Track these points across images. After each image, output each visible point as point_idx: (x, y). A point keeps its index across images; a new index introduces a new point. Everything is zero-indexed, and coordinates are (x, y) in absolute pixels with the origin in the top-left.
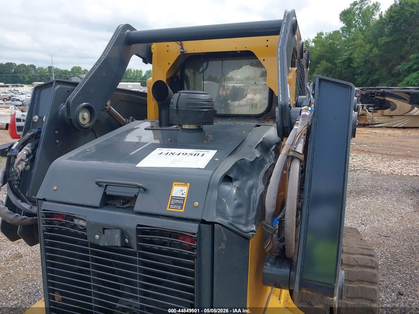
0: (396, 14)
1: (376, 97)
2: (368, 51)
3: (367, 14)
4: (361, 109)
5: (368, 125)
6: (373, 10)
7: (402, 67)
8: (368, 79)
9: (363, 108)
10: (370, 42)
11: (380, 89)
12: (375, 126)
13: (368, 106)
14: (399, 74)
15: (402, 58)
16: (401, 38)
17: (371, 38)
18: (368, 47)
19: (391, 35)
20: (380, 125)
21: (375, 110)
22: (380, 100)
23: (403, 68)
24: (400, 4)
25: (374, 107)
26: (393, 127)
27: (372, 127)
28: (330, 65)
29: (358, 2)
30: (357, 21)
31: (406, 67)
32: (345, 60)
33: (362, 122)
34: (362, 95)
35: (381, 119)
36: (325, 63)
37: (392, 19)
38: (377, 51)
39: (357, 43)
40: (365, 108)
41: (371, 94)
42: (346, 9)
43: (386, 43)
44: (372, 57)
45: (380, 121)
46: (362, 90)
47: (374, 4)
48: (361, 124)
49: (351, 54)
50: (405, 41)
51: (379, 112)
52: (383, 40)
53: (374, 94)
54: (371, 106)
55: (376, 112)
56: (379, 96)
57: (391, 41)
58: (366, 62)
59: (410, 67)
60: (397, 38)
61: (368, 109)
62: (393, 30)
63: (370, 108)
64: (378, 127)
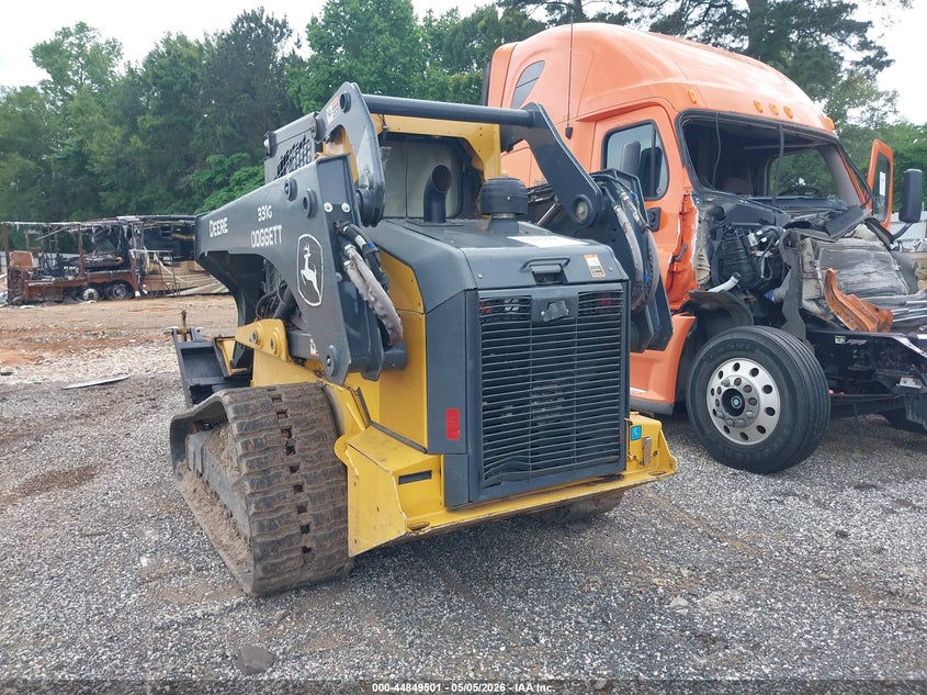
0: (164, 72)
1: (174, 235)
2: (119, 141)
3: (98, 61)
4: (148, 260)
5: (168, 292)
6: (109, 54)
7: (196, 177)
8: (129, 200)
9: (151, 258)
10: (118, 122)
11: (178, 219)
12: (182, 293)
13: (162, 255)
14: (190, 192)
15: (190, 161)
16: (182, 122)
17: (120, 113)
18: (118, 132)
19: (160, 114)
20: (189, 292)
21: (176, 262)
22: (182, 240)
23: (198, 180)
24: (169, 53)
25: (172, 255)
26: (214, 294)
27: (177, 296)
28: (32, 164)
29: (73, 31)
30: (77, 73)
31: (204, 179)
32: (68, 156)
33: (155, 288)
34: (146, 232)
35: (191, 280)
36: (19, 159)
37: (157, 81)
38: (140, 144)
39: (93, 121)
40: (156, 258)
41: (164, 229)
42: (48, 42)
43: (155, 128)
44: (130, 153)
45: (190, 282)
46: (144, 220)
47: (108, 43)
48: (155, 292)
49: (81, 143)
50: (190, 128)
51: (184, 264)
52: (147, 121)
53: (168, 229)
54: (167, 254)
55: (178, 266)
56: (178, 232)
57: (164, 125)
58: (119, 163)
59: (211, 179)
60: (174, 120)
61: (162, 260)
62: (162, 102)
63: (165, 258)
64: (187, 296)
